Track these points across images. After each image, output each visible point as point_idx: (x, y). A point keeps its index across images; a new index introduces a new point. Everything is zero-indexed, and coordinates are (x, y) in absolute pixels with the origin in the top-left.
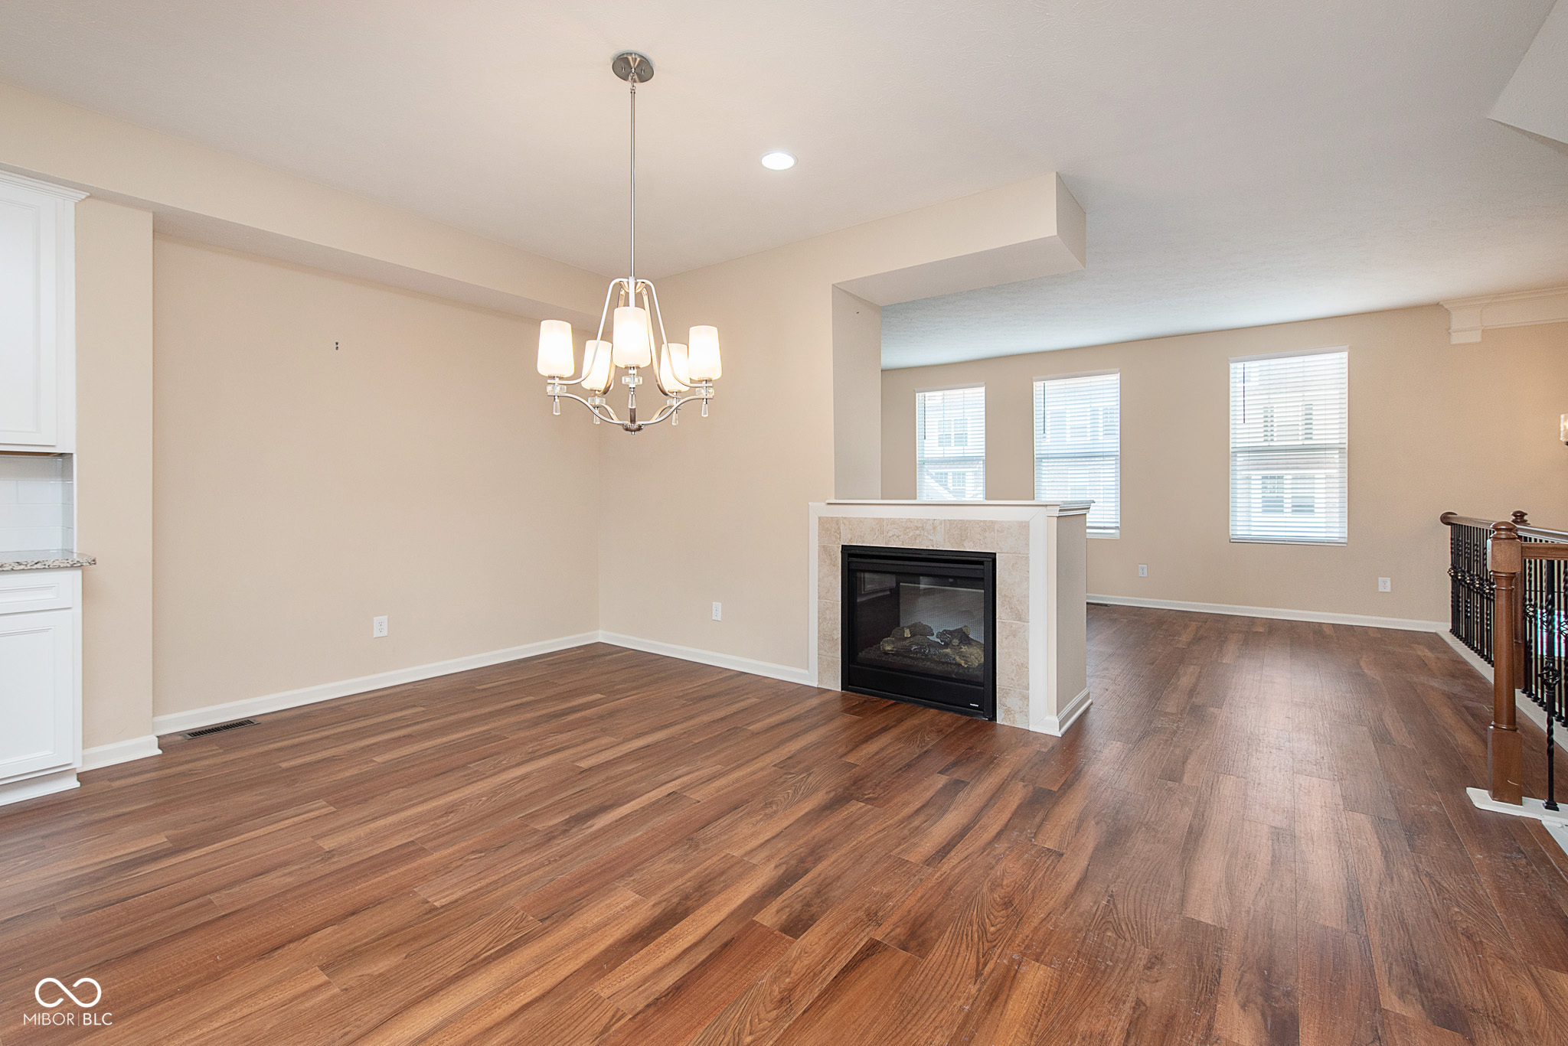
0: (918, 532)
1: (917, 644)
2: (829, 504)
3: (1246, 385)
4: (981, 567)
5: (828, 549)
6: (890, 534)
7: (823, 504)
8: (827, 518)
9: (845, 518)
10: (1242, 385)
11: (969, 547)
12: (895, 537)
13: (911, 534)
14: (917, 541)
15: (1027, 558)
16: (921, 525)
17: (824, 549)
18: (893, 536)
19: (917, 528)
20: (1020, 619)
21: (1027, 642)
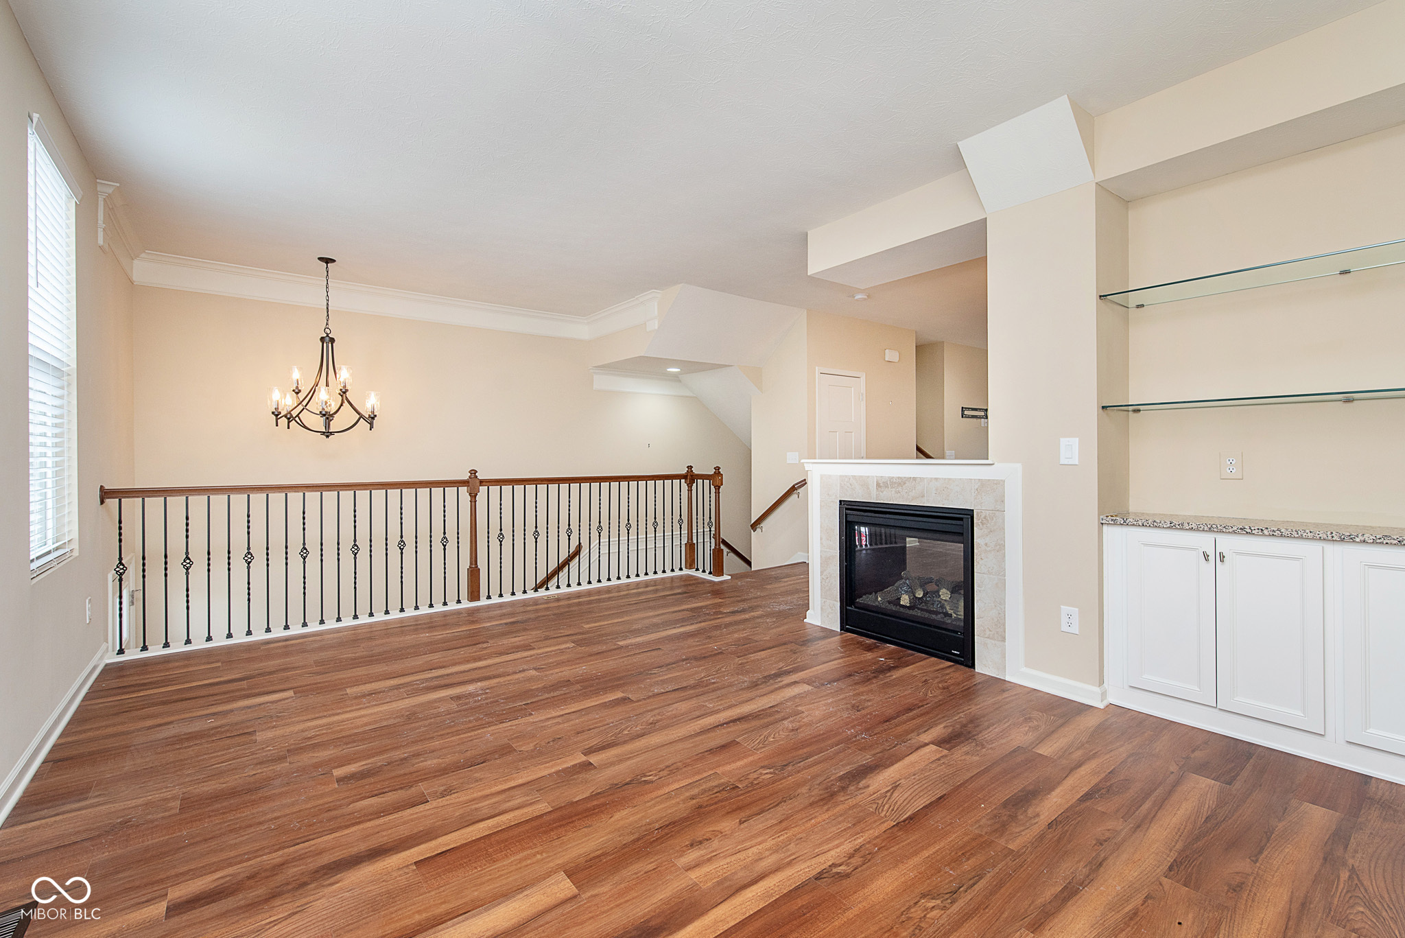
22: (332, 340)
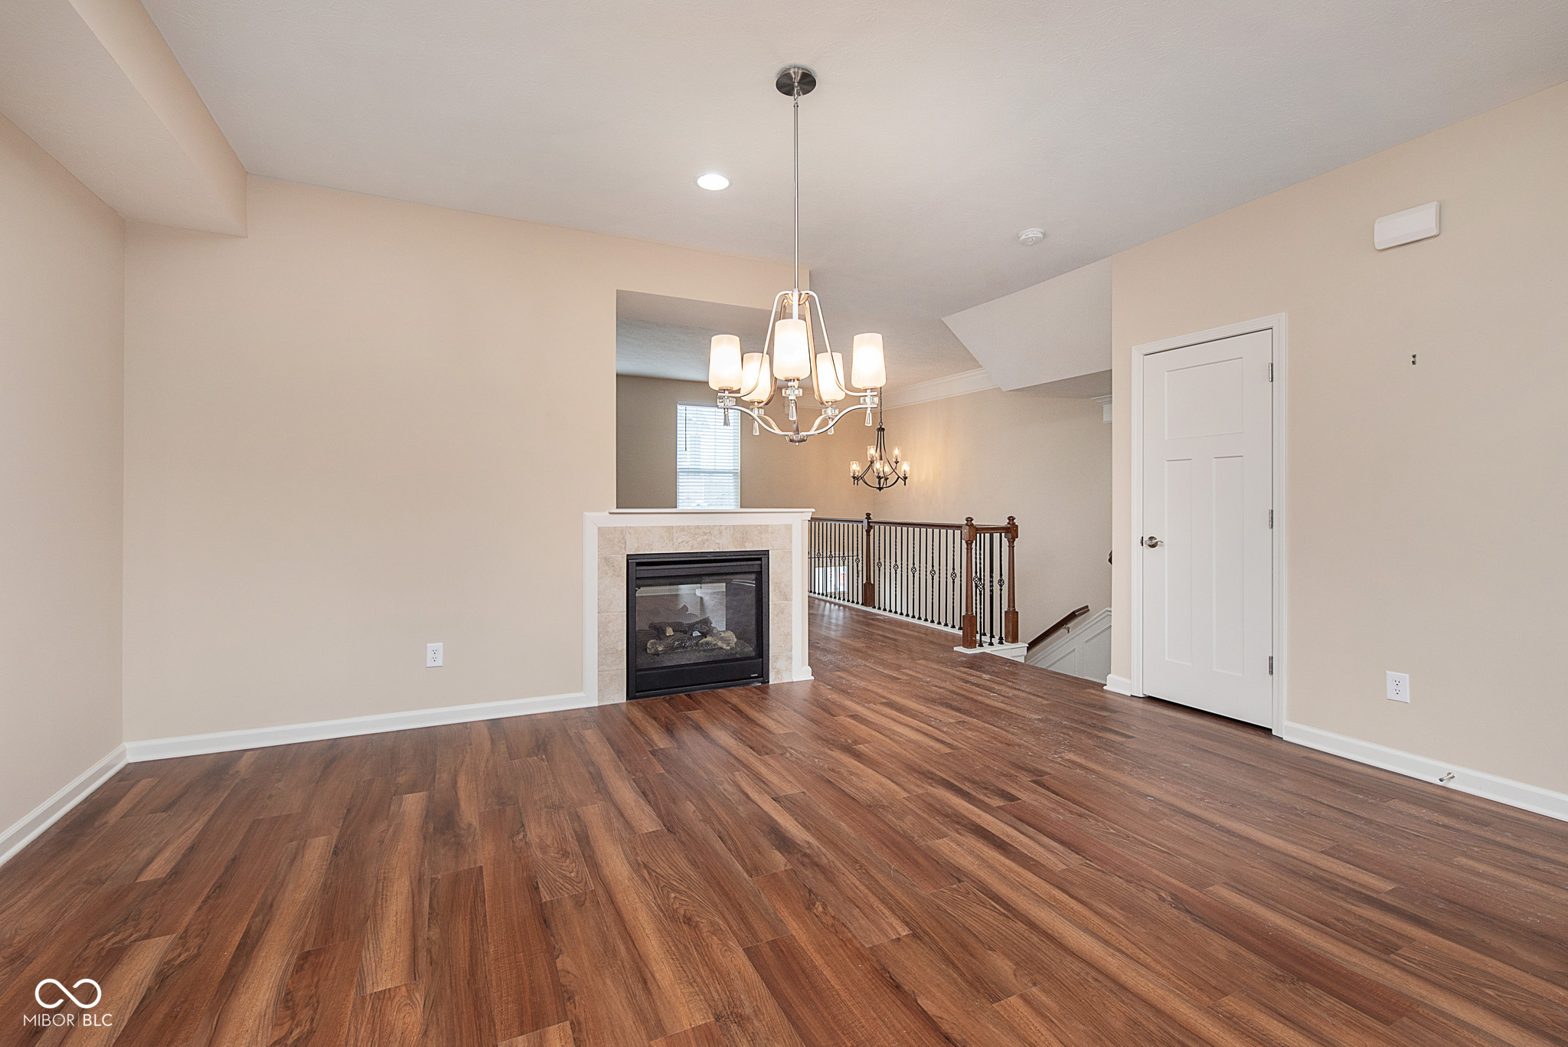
0: (706, 537)
1: (678, 640)
2: (610, 513)
3: (687, 412)
4: (759, 562)
5: (611, 560)
6: (680, 540)
7: (607, 513)
8: (609, 528)
9: (630, 527)
10: (684, 412)
11: (749, 547)
12: (684, 543)
13: (700, 539)
14: (705, 545)
15: (791, 552)
16: (708, 531)
17: (605, 561)
18: (682, 542)
19: (706, 534)
20: (786, 599)
21: (791, 615)
22: (883, 429)
